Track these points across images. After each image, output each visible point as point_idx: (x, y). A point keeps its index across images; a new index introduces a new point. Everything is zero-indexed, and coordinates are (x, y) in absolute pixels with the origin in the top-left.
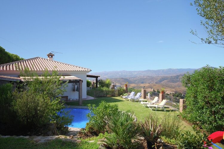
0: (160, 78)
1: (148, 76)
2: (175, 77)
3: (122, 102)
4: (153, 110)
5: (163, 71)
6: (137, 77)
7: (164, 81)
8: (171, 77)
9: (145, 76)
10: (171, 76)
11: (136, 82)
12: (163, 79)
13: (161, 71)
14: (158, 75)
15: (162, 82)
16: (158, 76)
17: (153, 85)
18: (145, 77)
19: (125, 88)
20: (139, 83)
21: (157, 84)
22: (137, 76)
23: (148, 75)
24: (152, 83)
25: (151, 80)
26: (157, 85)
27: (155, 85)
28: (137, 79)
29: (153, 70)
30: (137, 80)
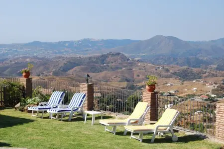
0: (65, 61)
1: (36, 58)
2: (98, 58)
3: (31, 124)
4: (144, 141)
5: (71, 43)
6: (6, 59)
7: (74, 69)
8: (90, 58)
9: (27, 58)
10: (88, 56)
11: (5, 73)
12: (72, 63)
13: (67, 45)
14: (58, 55)
15: (70, 72)
16: (60, 58)
17: (48, 79)
18: (28, 60)
19: (23, 81)
20: (14, 75)
21: (57, 76)
22: (8, 57)
23: (35, 55)
24: (45, 73)
25: (41, 68)
26: (57, 78)
27: (52, 80)
28: (6, 65)
29: (46, 43)
30: (7, 68)
